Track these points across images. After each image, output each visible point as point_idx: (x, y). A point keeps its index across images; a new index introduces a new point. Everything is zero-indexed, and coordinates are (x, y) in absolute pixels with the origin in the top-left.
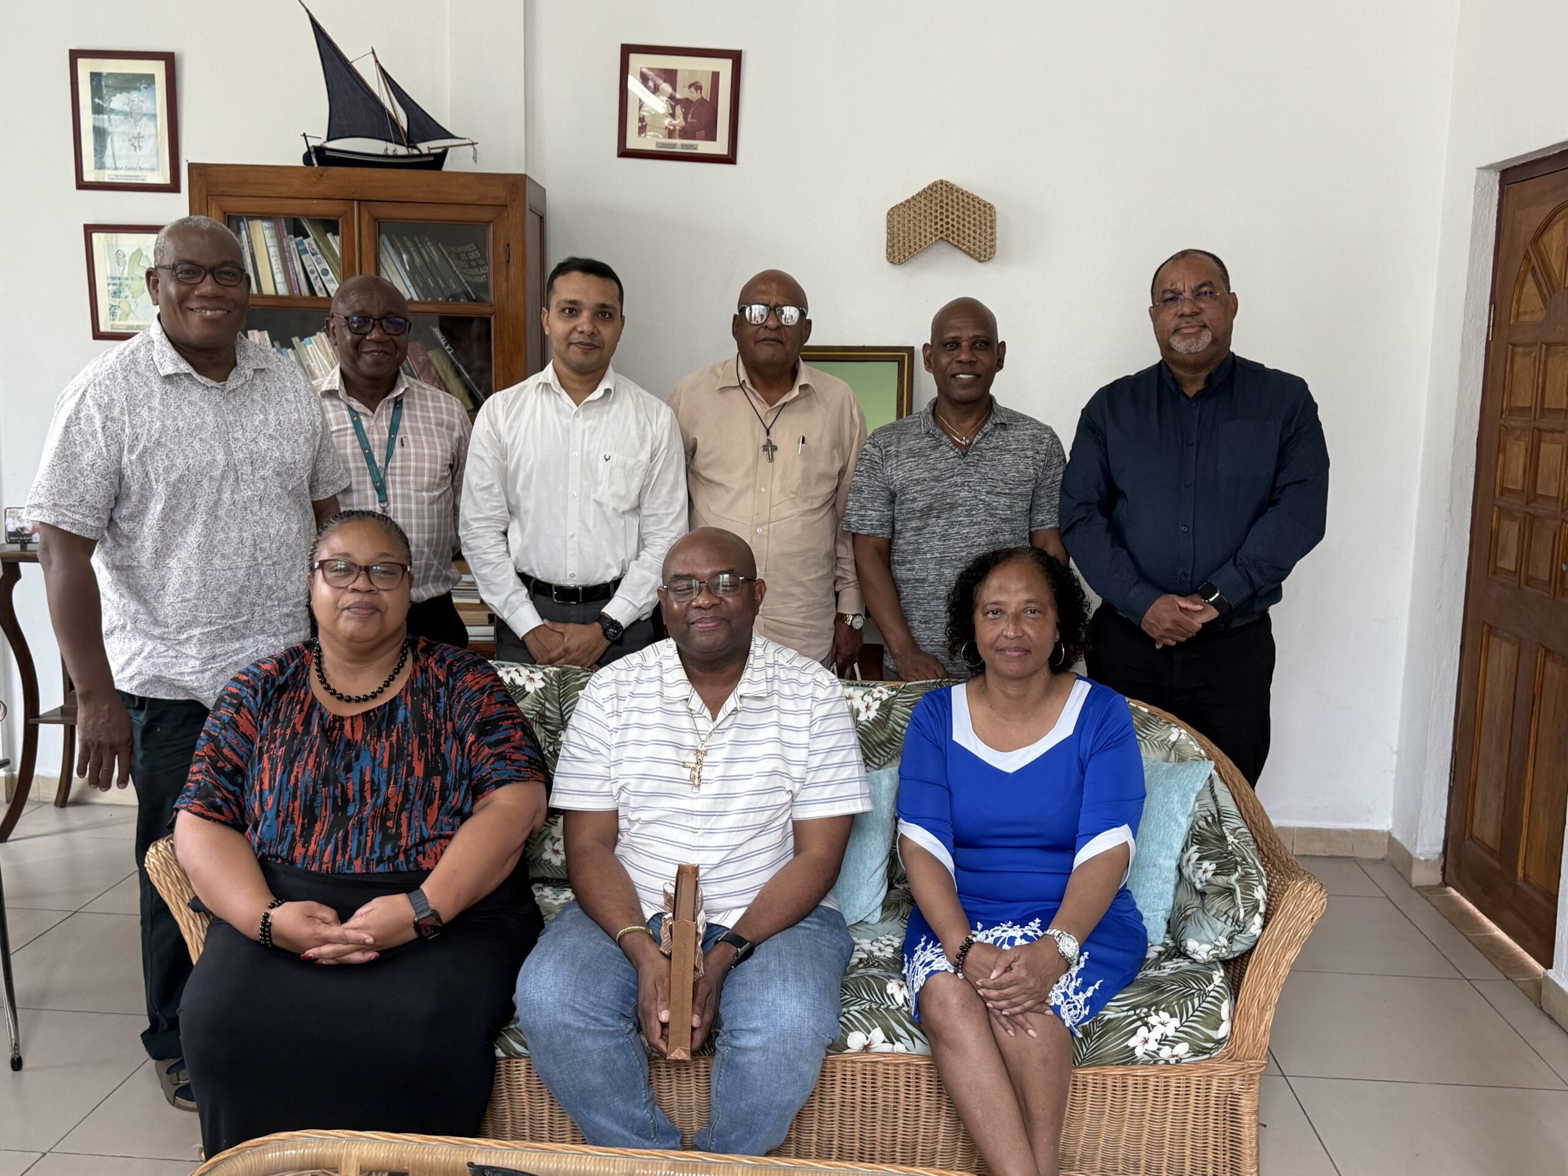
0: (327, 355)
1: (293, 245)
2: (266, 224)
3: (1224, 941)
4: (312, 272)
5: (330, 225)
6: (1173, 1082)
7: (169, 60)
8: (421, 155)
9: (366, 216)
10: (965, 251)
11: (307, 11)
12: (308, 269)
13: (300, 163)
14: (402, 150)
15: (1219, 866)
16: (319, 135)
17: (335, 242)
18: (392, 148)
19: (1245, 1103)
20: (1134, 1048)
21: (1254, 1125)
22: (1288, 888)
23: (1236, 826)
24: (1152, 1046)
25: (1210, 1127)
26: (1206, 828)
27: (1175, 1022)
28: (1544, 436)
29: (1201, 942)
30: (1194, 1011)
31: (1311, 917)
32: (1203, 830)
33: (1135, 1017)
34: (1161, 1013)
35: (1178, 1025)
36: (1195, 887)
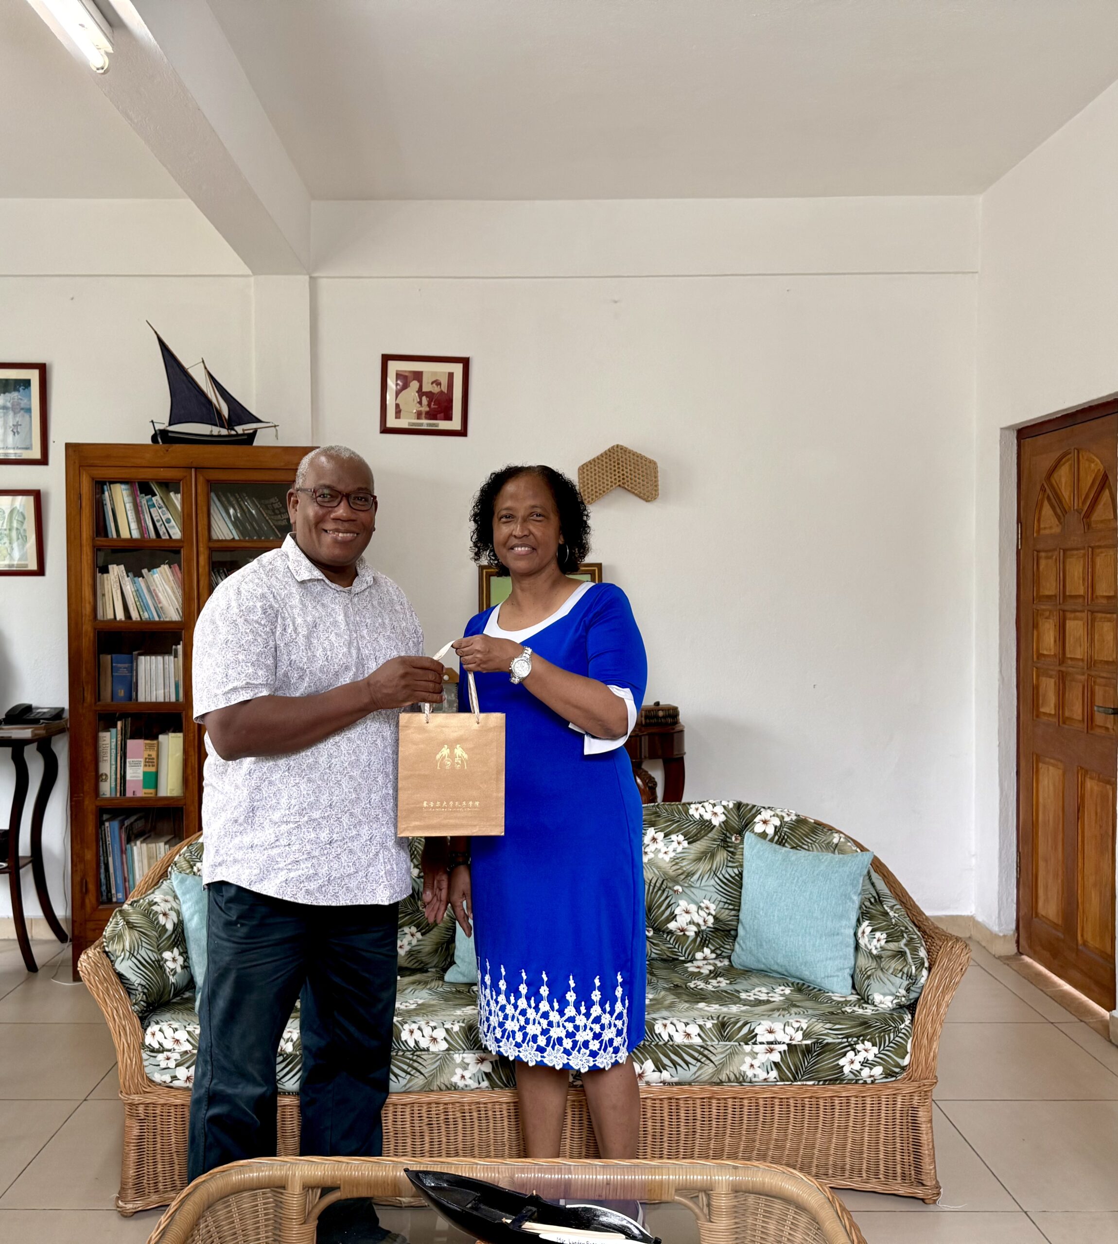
0: (169, 581)
1: (144, 502)
2: (123, 487)
3: (903, 992)
4: (158, 521)
5: (168, 486)
7: (42, 369)
8: (237, 435)
9: (201, 479)
10: (636, 495)
11: (156, 333)
12: (155, 519)
13: (149, 442)
14: (224, 432)
15: (888, 935)
16: (163, 421)
17: (176, 499)
18: (216, 430)
19: (922, 1114)
20: (843, 1066)
21: (930, 1131)
22: (940, 947)
23: (892, 904)
24: (857, 1066)
25: (897, 1135)
26: (871, 907)
27: (875, 1050)
28: (1068, 615)
29: (885, 995)
30: (889, 1043)
31: (960, 967)
32: (869, 908)
33: (847, 1044)
34: (866, 1042)
35: (877, 1052)
36: (870, 953)
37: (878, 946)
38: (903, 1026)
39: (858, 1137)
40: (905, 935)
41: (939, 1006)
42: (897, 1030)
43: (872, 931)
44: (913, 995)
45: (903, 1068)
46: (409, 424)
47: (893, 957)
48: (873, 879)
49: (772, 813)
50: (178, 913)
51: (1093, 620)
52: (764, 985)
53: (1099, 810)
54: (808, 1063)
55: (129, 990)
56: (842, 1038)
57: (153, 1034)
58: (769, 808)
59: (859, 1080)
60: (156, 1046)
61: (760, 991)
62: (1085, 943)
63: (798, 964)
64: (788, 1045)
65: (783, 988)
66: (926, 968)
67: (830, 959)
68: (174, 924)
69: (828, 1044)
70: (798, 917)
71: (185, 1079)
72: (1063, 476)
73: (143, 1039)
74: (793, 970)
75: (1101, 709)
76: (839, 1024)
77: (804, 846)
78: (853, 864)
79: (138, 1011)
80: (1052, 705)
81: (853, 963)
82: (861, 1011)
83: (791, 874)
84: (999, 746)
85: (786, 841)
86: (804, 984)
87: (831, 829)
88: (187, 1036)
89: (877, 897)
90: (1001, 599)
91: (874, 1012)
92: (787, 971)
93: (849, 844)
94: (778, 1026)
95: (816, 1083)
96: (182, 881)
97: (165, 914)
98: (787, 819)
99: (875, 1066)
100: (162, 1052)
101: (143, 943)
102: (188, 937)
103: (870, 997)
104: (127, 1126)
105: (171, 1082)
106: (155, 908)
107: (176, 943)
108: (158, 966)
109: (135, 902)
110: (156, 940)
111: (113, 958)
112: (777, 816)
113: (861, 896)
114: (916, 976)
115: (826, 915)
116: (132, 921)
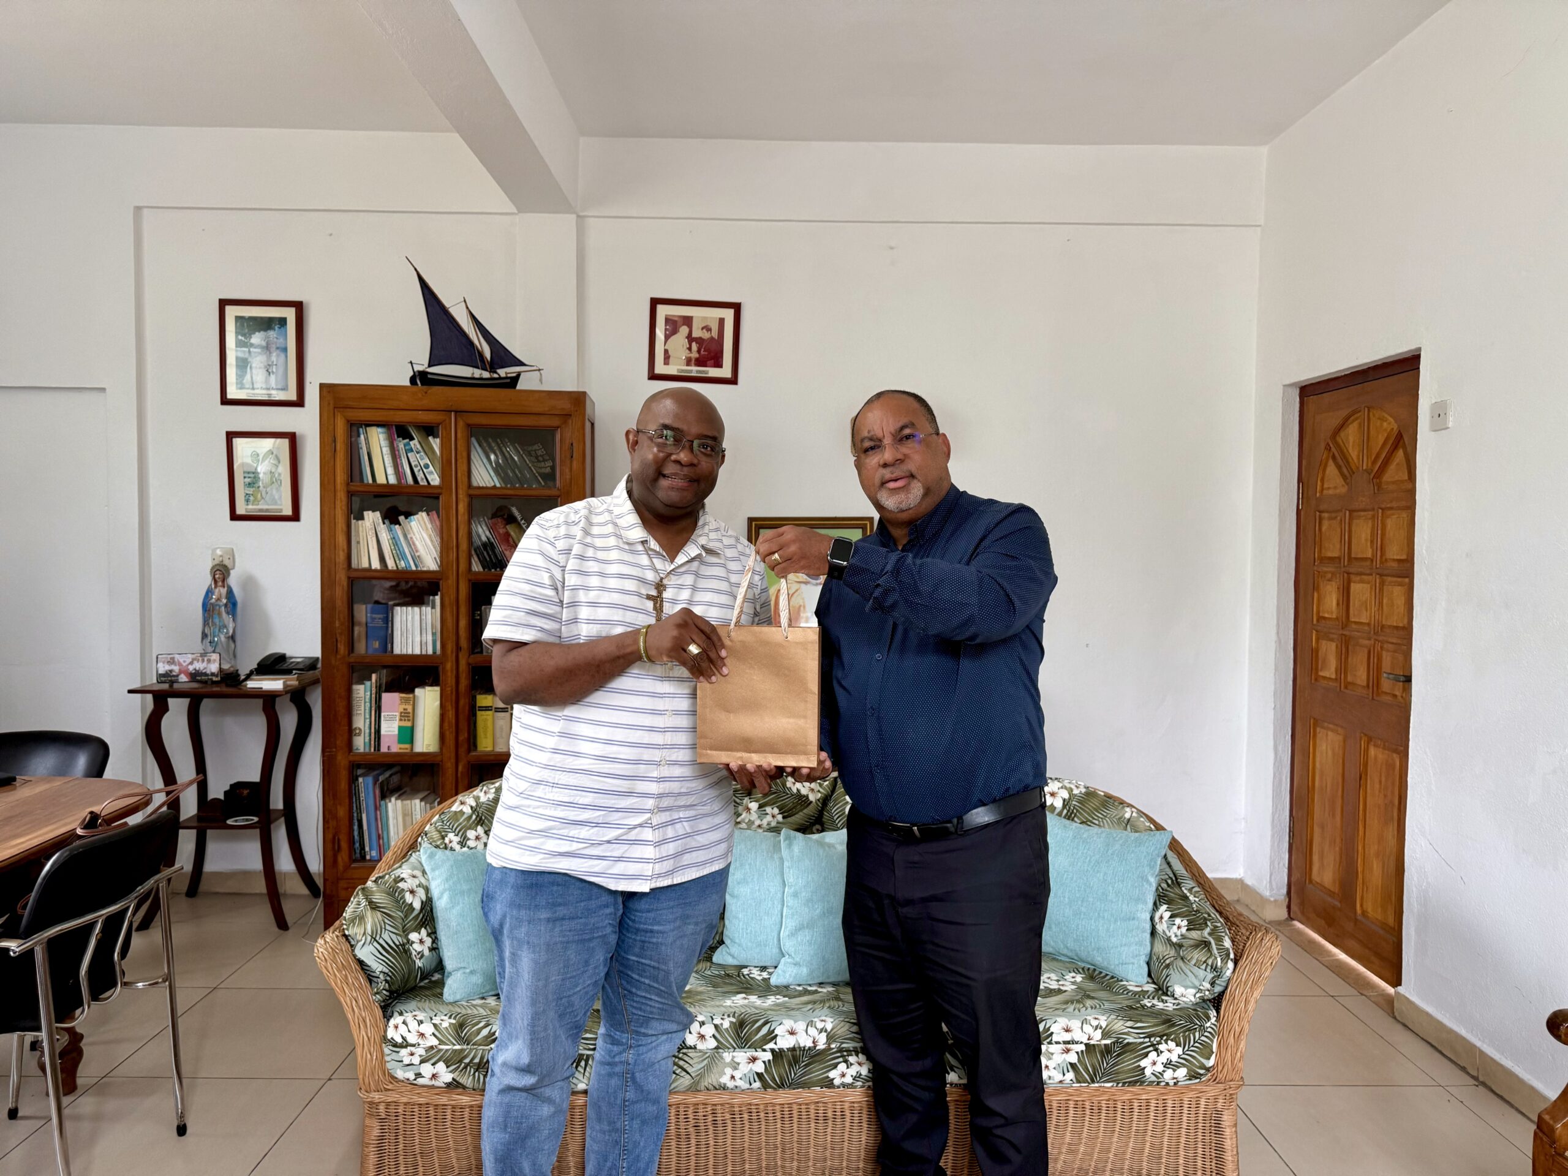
0: (427, 529)
1: (401, 446)
2: (380, 430)
3: (1207, 986)
4: (416, 466)
5: (429, 430)
6: (1170, 1103)
7: (299, 307)
8: (500, 378)
9: (461, 424)
11: (416, 269)
12: (413, 464)
13: (407, 383)
14: (486, 374)
15: (1190, 922)
16: (422, 362)
17: (435, 443)
18: (477, 373)
19: (1227, 1119)
20: (1145, 1068)
21: (1234, 1136)
22: (1248, 938)
23: (1191, 886)
24: (1159, 1068)
25: (1199, 1140)
26: (1168, 889)
27: (1179, 1050)
28: (1353, 577)
29: (1186, 987)
30: (1194, 1042)
31: (1271, 961)
32: (1166, 890)
33: (1149, 1044)
34: (1169, 1042)
35: (1181, 1053)
36: (1169, 939)
37: (1179, 933)
38: (1208, 1024)
39: (1157, 1141)
40: (1209, 923)
41: (1246, 1003)
42: (1203, 1029)
43: (1170, 917)
44: (1218, 989)
45: (1208, 1070)
46: (678, 370)
47: (1196, 946)
48: (1170, 859)
49: (1060, 785)
50: (427, 890)
51: (1382, 583)
52: (1053, 971)
53: (1383, 779)
54: (1107, 1064)
55: (370, 978)
56: (1144, 1038)
57: (396, 1027)
58: (1056, 779)
59: (1161, 1082)
60: (399, 1040)
61: (1049, 978)
62: (1364, 913)
63: (1090, 950)
64: (1086, 1045)
65: (1073, 974)
66: (1232, 960)
67: (1125, 945)
68: (422, 902)
69: (1128, 1044)
70: (1091, 899)
71: (430, 1076)
72: (1351, 436)
73: (385, 1031)
74: (1083, 955)
75: (1391, 676)
76: (1141, 1021)
77: (1094, 821)
78: (1151, 843)
79: (379, 1000)
80: (1333, 669)
81: (1149, 949)
82: (1161, 1005)
83: (1082, 853)
84: (1274, 709)
85: (1075, 815)
86: (1095, 970)
87: (1122, 803)
88: (432, 1030)
89: (1174, 879)
90: (1280, 559)
91: (1175, 1007)
92: (1077, 955)
93: (1142, 819)
94: (1075, 1024)
95: (1115, 1085)
96: (431, 856)
97: (412, 892)
98: (1076, 791)
99: (1178, 1067)
100: (406, 1047)
101: (387, 926)
102: (437, 917)
103: (1169, 989)
104: (367, 1126)
105: (415, 1080)
106: (401, 885)
107: (424, 923)
108: (403, 951)
109: (380, 877)
110: (401, 921)
111: (353, 943)
112: (1066, 788)
113: (1158, 878)
114: (1221, 968)
115: (1121, 899)
116: (374, 900)
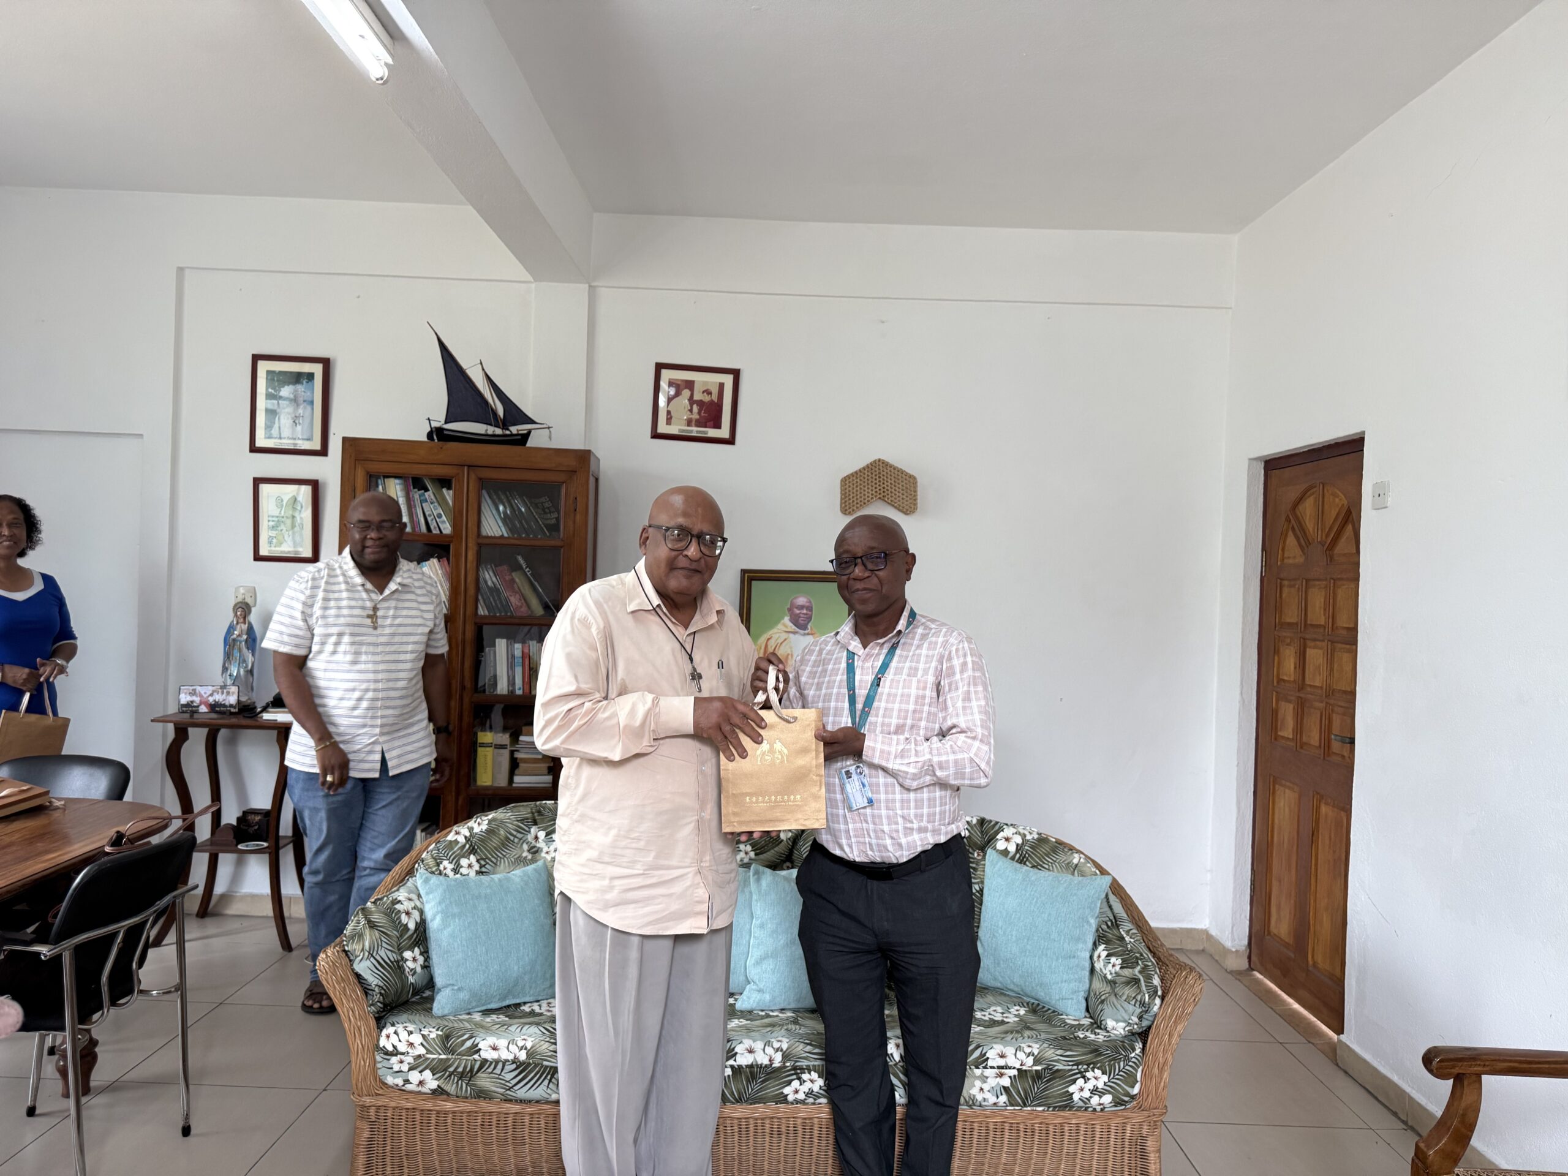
1: (417, 496)
2: (397, 481)
4: (430, 515)
5: (445, 482)
6: (1098, 1128)
7: (326, 363)
8: (512, 435)
9: (473, 477)
10: (895, 507)
11: (436, 334)
12: (427, 514)
13: (425, 439)
14: (499, 431)
15: (1124, 961)
16: (439, 418)
17: (448, 495)
18: (490, 430)
19: (1151, 1145)
20: (1073, 1093)
21: (1158, 1161)
22: (1174, 976)
23: (1129, 928)
24: (1086, 1094)
25: (1125, 1164)
26: (1108, 930)
27: (1105, 1078)
28: (1309, 643)
29: (1117, 1021)
30: (1119, 1071)
31: (1193, 998)
32: (1106, 932)
33: (1077, 1071)
34: (1096, 1070)
35: (1107, 1080)
36: (1105, 977)
37: (1113, 971)
38: (1133, 1055)
39: (1086, 1164)
40: (1140, 962)
41: (1171, 1036)
42: (1127, 1059)
43: (1107, 956)
44: (1145, 1023)
45: (1133, 1097)
46: (680, 430)
47: (1127, 983)
48: (1112, 902)
49: (1015, 831)
50: (421, 912)
51: (1333, 650)
52: (1000, 1004)
53: (1333, 836)
54: (1038, 1089)
55: (366, 990)
56: (1073, 1065)
57: (388, 1036)
58: (1012, 825)
59: (1088, 1107)
60: (390, 1049)
61: (995, 1011)
62: (1315, 964)
63: (1034, 985)
64: (1018, 1070)
65: (1017, 1008)
66: (1159, 997)
67: (1065, 981)
68: (417, 923)
69: (1058, 1070)
70: (1036, 938)
71: (417, 1083)
72: (1308, 508)
73: (378, 1040)
74: (1028, 990)
75: (1338, 738)
76: (1070, 1050)
77: (1044, 865)
78: (1092, 887)
79: (374, 1011)
80: (1290, 730)
81: (1088, 986)
82: (1093, 1037)
83: (1030, 895)
84: (1237, 766)
85: (1027, 859)
86: (1038, 1005)
87: (1072, 849)
88: (420, 1039)
89: (1114, 921)
90: (1244, 623)
91: (1105, 1039)
92: (1022, 990)
93: (1089, 865)
94: (1010, 1051)
95: (1046, 1109)
96: (426, 881)
97: (408, 913)
98: (1029, 837)
99: (1104, 1094)
100: (396, 1055)
101: (383, 943)
102: (430, 937)
103: (1103, 1022)
104: (358, 1128)
105: (403, 1086)
106: (398, 907)
107: (417, 943)
108: (397, 967)
109: (379, 899)
110: (396, 939)
111: (352, 958)
112: (1020, 834)
113: (1098, 919)
114: (1149, 1004)
115: (1063, 937)
116: (373, 920)
